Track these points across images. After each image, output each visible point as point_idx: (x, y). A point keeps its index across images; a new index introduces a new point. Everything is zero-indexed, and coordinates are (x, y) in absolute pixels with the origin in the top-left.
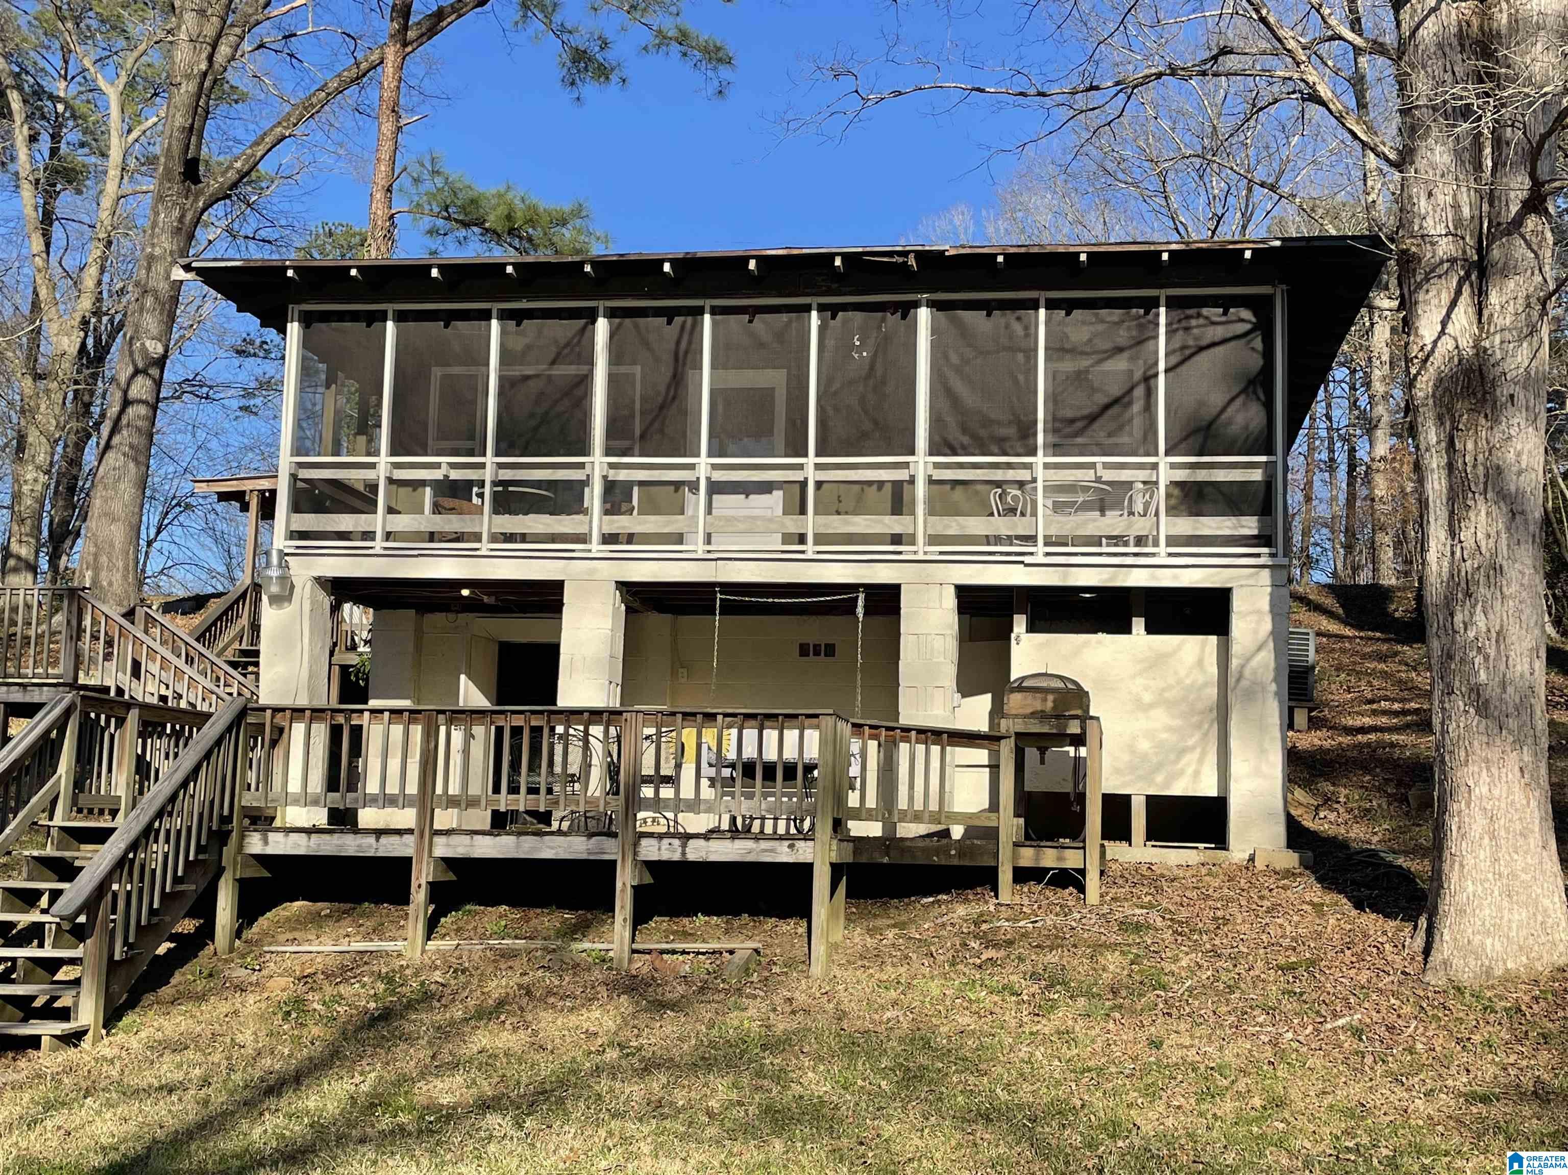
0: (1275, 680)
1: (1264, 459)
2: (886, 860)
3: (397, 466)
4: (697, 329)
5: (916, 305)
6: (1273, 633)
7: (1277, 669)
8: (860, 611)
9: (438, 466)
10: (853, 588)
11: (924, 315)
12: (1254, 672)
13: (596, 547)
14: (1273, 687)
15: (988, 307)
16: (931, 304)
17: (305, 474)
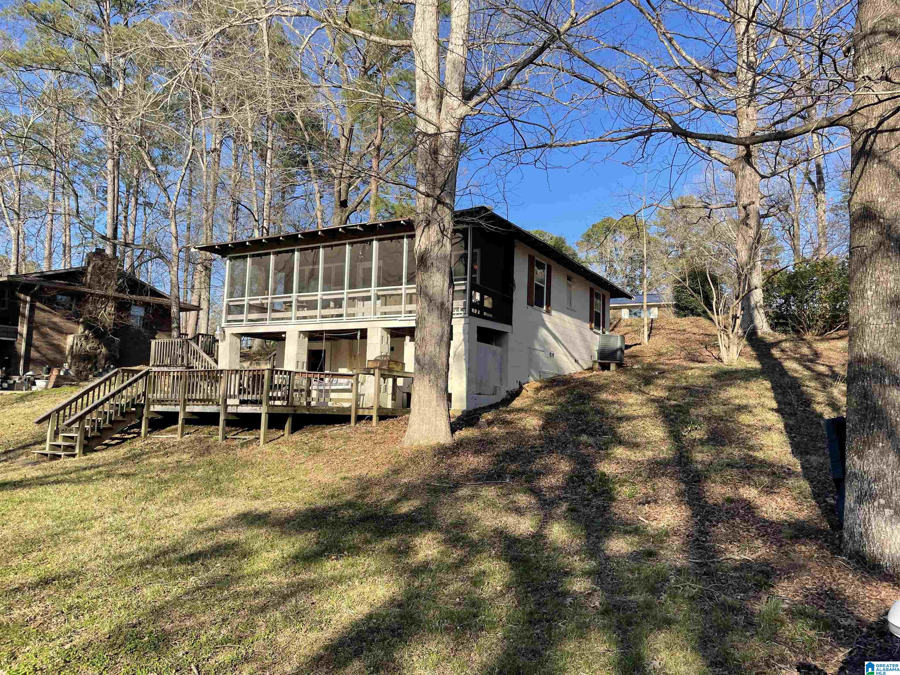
0: (465, 355)
1: (463, 282)
2: (307, 413)
3: (250, 300)
4: (319, 252)
5: (372, 240)
6: (464, 340)
7: (465, 350)
8: (358, 337)
9: (258, 299)
10: (357, 330)
11: (375, 244)
12: (459, 353)
13: (293, 321)
14: (464, 357)
15: (391, 239)
16: (376, 240)
17: (231, 304)
